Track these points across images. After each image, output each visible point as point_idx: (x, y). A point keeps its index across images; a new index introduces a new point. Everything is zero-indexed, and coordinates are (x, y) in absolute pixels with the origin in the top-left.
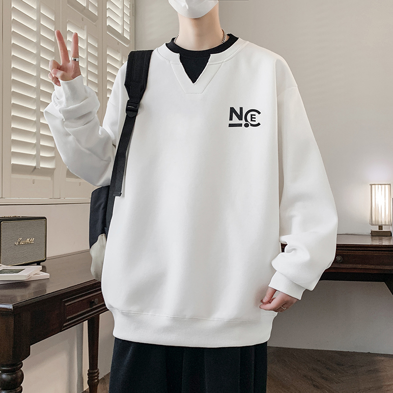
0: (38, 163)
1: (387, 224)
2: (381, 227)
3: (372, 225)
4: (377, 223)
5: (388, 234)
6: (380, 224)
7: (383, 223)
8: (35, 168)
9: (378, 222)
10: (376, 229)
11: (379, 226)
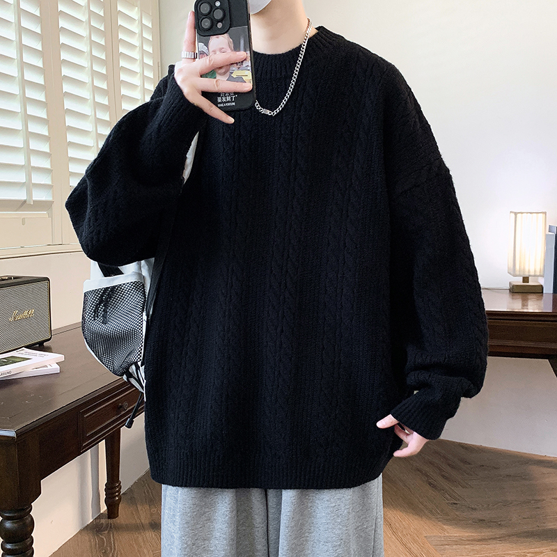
1: (538, 274)
2: (526, 279)
3: (515, 276)
4: (522, 273)
5: (538, 291)
6: (526, 275)
7: (532, 273)
9: (524, 272)
10: (519, 281)
11: (524, 278)
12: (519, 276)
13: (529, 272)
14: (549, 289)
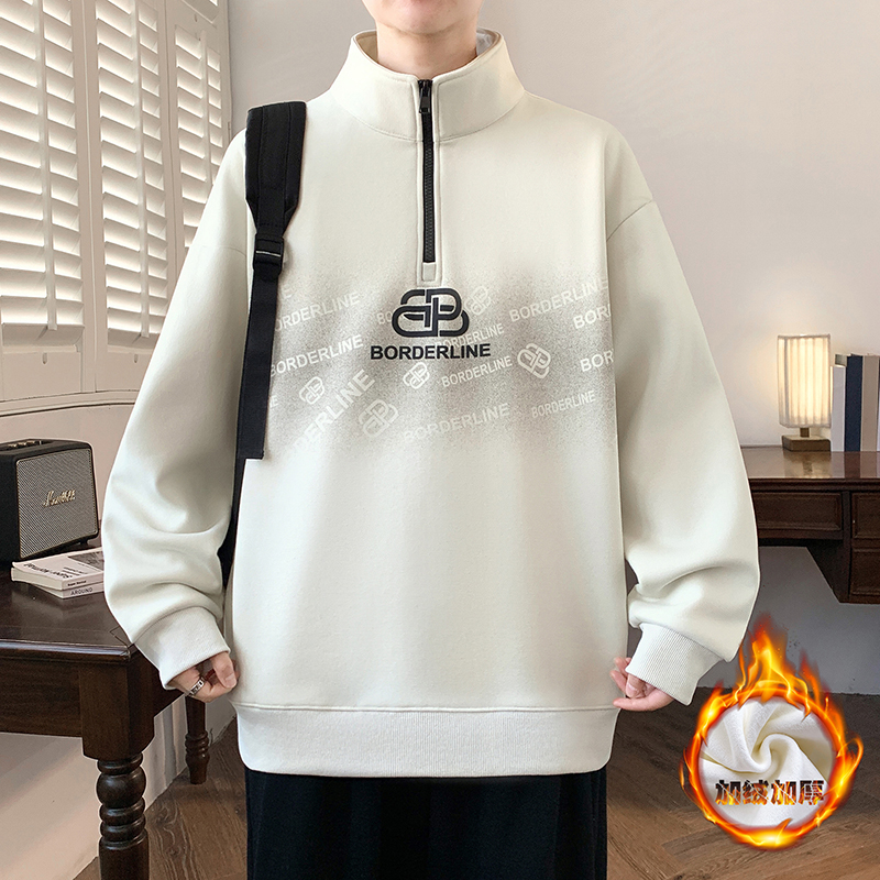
0: (53, 317)
1: (818, 423)
2: (804, 431)
4: (796, 423)
5: (823, 447)
6: (803, 423)
7: (811, 422)
8: (47, 327)
10: (795, 435)
11: (802, 430)
12: (796, 427)
13: (806, 419)
14: (838, 446)
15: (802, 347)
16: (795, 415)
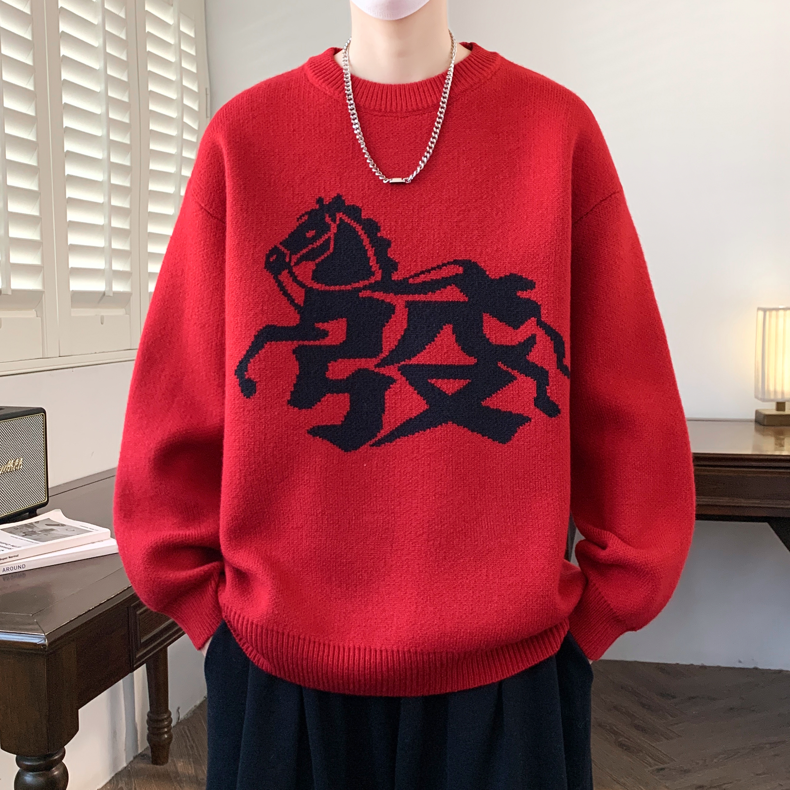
0: (7, 281)
2: (780, 406)
10: (770, 409)
11: (778, 404)
12: (772, 401)
15: (781, 320)
16: (772, 388)
